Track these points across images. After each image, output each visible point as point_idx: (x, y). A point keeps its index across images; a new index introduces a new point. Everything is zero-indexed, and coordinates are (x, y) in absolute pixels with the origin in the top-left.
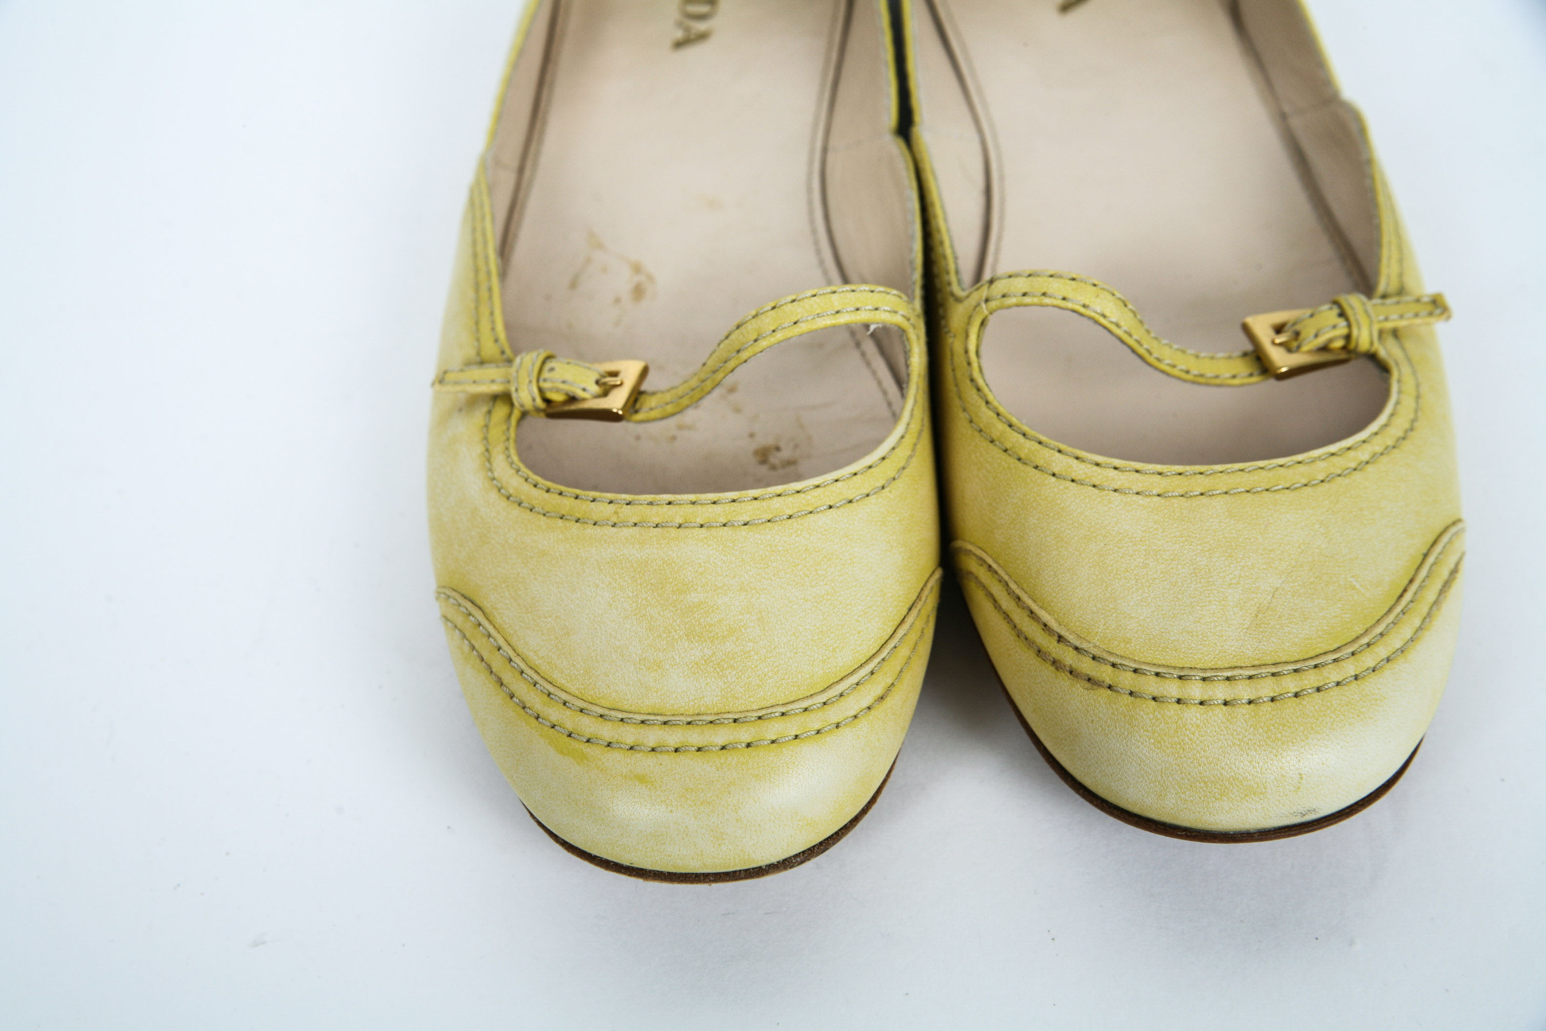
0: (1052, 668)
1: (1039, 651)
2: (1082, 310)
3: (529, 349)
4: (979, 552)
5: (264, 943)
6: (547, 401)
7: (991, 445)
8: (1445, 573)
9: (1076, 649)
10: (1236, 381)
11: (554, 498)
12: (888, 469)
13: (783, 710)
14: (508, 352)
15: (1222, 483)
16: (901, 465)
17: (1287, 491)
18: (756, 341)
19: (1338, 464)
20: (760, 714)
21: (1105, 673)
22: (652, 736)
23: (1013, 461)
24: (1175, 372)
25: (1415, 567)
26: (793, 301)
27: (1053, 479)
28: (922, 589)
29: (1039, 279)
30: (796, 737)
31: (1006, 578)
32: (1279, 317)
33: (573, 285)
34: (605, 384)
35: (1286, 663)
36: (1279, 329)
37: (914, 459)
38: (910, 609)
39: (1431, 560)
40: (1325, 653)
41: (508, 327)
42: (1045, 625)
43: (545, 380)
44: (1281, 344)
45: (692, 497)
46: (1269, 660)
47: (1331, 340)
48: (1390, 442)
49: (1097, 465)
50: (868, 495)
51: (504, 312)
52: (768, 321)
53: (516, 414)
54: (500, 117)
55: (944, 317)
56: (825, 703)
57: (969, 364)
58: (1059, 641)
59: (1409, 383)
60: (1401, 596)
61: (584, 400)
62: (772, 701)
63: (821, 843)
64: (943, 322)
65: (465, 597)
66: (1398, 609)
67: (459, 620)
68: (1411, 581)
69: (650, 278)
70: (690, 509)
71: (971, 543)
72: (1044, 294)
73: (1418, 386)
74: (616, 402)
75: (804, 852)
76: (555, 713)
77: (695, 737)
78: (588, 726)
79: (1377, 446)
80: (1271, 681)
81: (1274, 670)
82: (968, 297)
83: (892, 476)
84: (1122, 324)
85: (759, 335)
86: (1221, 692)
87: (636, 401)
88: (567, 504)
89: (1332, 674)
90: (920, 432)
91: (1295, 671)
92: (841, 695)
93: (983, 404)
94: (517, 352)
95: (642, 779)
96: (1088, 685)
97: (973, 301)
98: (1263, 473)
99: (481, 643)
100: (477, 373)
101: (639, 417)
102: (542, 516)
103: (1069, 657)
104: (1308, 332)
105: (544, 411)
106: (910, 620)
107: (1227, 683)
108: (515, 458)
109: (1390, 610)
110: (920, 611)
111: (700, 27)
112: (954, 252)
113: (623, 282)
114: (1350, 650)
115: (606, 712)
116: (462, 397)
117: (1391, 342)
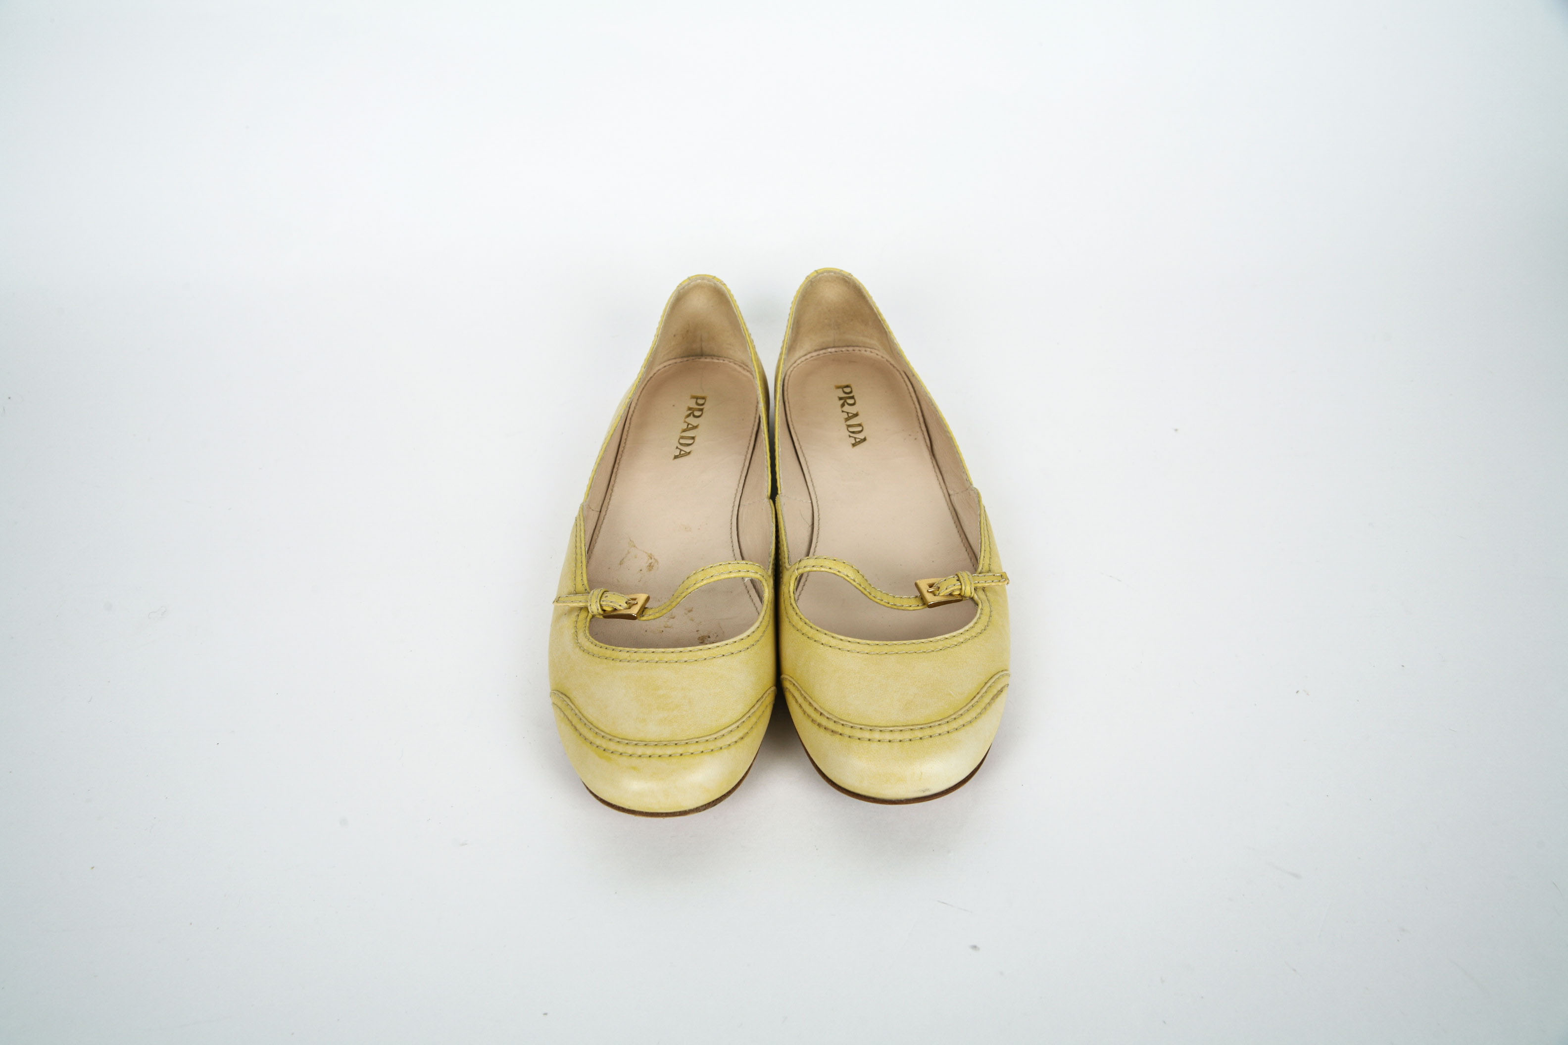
0: (817, 727)
1: (813, 720)
2: (838, 573)
3: (598, 588)
4: (791, 679)
5: (466, 844)
6: (604, 611)
7: (797, 632)
8: (995, 691)
9: (828, 718)
10: (911, 608)
11: (603, 650)
12: (751, 641)
13: (697, 740)
14: (588, 589)
15: (896, 649)
16: (757, 639)
17: (924, 653)
18: (695, 584)
19: (948, 643)
20: (687, 742)
21: (839, 729)
22: (640, 750)
23: (805, 638)
24: (882, 603)
25: (981, 687)
26: (712, 567)
27: (822, 646)
28: (764, 694)
29: (820, 560)
30: (702, 752)
31: (800, 689)
32: (931, 581)
33: (621, 563)
34: (629, 603)
35: (918, 725)
36: (931, 586)
37: (763, 638)
38: (758, 701)
39: (988, 685)
40: (935, 721)
41: (589, 580)
42: (815, 708)
43: (603, 601)
44: (931, 592)
45: (663, 650)
46: (910, 723)
47: (953, 591)
48: (974, 635)
49: (841, 640)
50: (741, 651)
51: (588, 574)
52: (700, 576)
53: (590, 615)
54: (591, 487)
55: (782, 578)
56: (716, 738)
57: (790, 597)
58: (821, 715)
59: (987, 610)
60: (973, 699)
61: (620, 610)
62: (693, 737)
63: (713, 801)
64: (781, 580)
65: (562, 693)
66: (970, 705)
67: (559, 704)
68: (978, 693)
69: (656, 561)
70: (662, 655)
71: (787, 675)
72: (821, 566)
73: (991, 611)
74: (634, 611)
75: (705, 805)
76: (598, 741)
77: (658, 751)
78: (612, 746)
79: (967, 636)
80: (910, 732)
81: (912, 728)
82: (791, 568)
83: (752, 644)
84: (856, 580)
85: (696, 582)
86: (888, 736)
87: (643, 611)
88: (609, 653)
89: (937, 730)
90: (767, 626)
91: (921, 728)
92: (723, 735)
93: (795, 614)
94: (591, 589)
95: (634, 768)
96: (832, 733)
97: (792, 570)
98: (914, 645)
99: (568, 713)
100: (574, 598)
101: (644, 618)
102: (598, 658)
103: (824, 722)
104: (943, 587)
105: (602, 615)
106: (757, 706)
107: (891, 732)
108: (588, 634)
109: (967, 705)
110: (762, 702)
111: (687, 449)
112: (788, 549)
113: (644, 562)
114: (946, 720)
115: (620, 740)
116: (567, 608)
117: (981, 593)
